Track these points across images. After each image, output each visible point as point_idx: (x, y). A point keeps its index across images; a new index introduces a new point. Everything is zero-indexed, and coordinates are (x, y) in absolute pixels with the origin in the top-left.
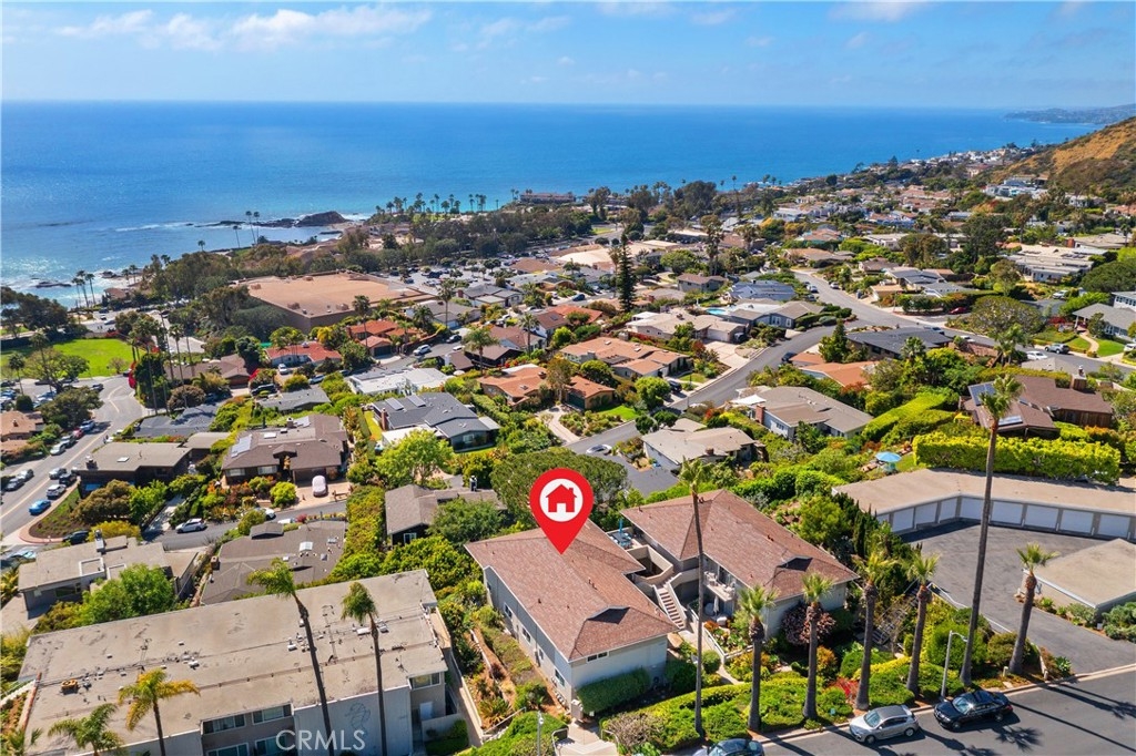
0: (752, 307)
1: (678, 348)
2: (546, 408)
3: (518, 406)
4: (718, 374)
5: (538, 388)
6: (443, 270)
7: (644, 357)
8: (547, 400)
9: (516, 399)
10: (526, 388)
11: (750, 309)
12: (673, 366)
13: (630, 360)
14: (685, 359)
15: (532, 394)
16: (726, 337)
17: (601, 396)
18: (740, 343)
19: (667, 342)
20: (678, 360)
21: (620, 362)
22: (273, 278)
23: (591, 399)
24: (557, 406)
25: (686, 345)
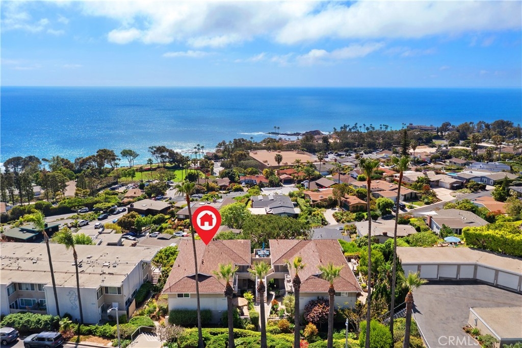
0: (472, 172)
1: (416, 188)
2: (330, 208)
3: (314, 205)
4: (432, 203)
5: (327, 198)
6: (344, 153)
7: (392, 190)
8: (331, 204)
9: (313, 201)
10: (322, 197)
11: (470, 174)
12: (407, 196)
13: (383, 190)
14: (416, 193)
15: (325, 200)
16: (448, 186)
17: (359, 205)
18: (455, 190)
19: (411, 185)
20: (411, 193)
21: (378, 191)
22: (265, 151)
23: (353, 206)
24: (336, 208)
25: (420, 186)
